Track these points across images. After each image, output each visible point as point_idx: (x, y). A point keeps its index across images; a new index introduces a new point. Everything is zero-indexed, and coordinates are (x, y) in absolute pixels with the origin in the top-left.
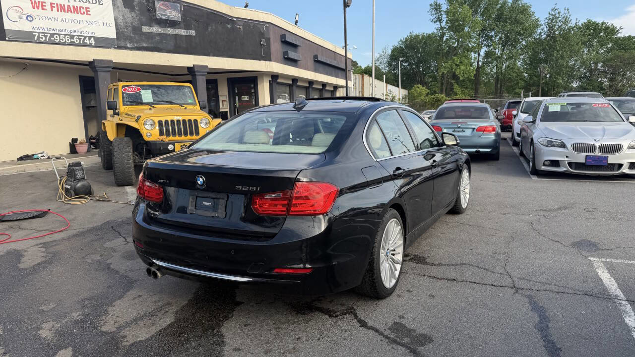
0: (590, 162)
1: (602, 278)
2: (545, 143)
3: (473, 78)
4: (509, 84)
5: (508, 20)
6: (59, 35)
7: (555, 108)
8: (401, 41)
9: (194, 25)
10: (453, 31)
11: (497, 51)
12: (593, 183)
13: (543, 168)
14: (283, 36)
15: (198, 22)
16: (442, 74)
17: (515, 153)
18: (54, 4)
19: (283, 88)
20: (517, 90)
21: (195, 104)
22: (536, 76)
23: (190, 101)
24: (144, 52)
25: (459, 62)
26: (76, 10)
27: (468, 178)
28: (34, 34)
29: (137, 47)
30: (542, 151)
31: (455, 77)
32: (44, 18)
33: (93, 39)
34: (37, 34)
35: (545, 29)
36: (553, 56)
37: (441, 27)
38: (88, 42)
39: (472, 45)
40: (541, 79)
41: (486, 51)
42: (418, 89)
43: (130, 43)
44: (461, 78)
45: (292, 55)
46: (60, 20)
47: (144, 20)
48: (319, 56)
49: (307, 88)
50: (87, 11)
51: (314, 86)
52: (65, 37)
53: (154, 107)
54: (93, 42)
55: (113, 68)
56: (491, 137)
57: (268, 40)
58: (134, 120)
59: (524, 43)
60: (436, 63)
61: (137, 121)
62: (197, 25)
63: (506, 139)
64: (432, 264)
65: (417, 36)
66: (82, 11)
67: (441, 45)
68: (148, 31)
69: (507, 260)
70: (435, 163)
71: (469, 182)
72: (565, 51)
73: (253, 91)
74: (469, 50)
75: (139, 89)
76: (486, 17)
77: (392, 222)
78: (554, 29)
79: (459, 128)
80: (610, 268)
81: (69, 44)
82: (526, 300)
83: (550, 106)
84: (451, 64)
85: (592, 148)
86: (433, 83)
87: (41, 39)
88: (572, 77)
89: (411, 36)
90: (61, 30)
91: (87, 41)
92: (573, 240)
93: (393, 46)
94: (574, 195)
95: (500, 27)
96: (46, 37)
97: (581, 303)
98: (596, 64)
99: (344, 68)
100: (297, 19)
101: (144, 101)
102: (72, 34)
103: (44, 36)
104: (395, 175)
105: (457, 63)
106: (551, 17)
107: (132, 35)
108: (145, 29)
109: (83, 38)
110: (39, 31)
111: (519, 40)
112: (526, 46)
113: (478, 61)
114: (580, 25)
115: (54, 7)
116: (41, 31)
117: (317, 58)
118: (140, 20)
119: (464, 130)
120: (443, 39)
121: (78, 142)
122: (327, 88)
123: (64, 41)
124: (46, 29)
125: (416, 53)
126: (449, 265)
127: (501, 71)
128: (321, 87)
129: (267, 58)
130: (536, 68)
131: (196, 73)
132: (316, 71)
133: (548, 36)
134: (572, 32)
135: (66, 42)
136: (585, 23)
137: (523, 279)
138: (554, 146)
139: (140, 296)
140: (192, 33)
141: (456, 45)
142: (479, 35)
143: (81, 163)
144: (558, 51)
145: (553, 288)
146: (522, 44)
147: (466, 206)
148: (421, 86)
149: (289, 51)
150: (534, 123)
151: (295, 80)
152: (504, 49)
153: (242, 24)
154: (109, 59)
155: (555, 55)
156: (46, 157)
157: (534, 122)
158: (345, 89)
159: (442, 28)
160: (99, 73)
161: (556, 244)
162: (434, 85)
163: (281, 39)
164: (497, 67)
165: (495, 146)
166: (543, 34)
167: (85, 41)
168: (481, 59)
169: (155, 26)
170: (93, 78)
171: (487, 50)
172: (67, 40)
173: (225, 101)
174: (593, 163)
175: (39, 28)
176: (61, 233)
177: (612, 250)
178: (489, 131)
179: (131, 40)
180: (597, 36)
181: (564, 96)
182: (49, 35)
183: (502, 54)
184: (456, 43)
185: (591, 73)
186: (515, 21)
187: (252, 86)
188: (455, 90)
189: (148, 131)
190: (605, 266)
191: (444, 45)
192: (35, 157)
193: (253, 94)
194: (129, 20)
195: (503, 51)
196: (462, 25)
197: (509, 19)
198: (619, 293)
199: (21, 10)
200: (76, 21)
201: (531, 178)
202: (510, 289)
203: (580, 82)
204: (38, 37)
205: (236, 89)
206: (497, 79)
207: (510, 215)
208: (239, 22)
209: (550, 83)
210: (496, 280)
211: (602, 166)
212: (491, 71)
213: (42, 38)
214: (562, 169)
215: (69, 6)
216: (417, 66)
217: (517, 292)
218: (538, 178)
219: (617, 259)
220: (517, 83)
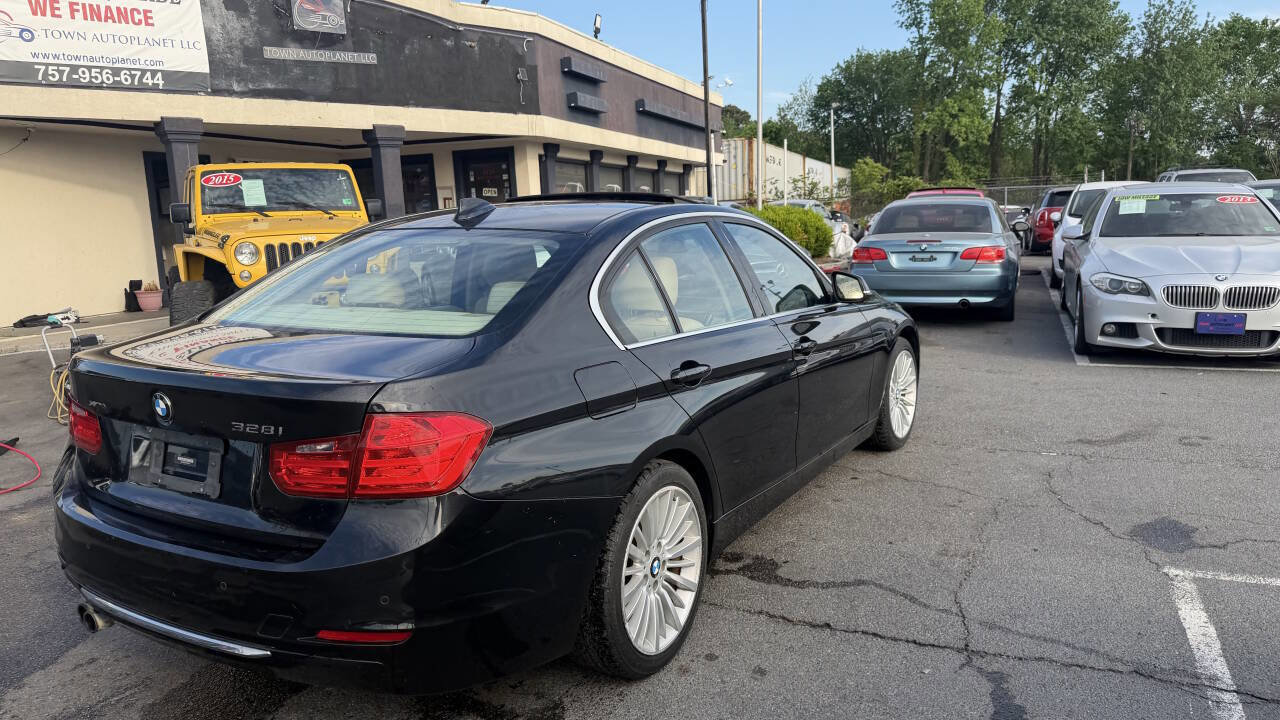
0: (1206, 328)
1: (1186, 626)
2: (1106, 285)
3: (986, 142)
4: (1065, 154)
5: (1061, 19)
6: (89, 68)
7: (1133, 206)
8: (838, 66)
9: (374, 42)
10: (944, 45)
11: (1037, 85)
12: (1213, 374)
13: (1101, 340)
14: (566, 62)
15: (382, 35)
16: (922, 135)
17: (1051, 303)
18: (77, 4)
19: (570, 170)
20: (1079, 167)
21: (358, 208)
22: (1120, 137)
23: (346, 202)
24: (268, 101)
25: (957, 108)
26: (123, 15)
27: (912, 370)
28: (36, 67)
29: (254, 90)
30: (1099, 302)
31: (949, 140)
32: (56, 34)
33: (159, 75)
34: (43, 68)
35: (1141, 37)
36: (1157, 93)
37: (921, 36)
38: (150, 82)
39: (985, 74)
40: (1132, 143)
41: (1014, 86)
42: (864, 166)
43: (239, 82)
44: (962, 144)
45: (585, 99)
46: (90, 37)
47: (268, 33)
48: (646, 101)
49: (623, 170)
50: (146, 18)
51: (638, 165)
52: (101, 73)
53: (267, 216)
54: (161, 82)
55: (206, 134)
56: (994, 271)
57: (533, 71)
58: (216, 245)
59: (1095, 67)
60: (911, 112)
61: (221, 246)
62: (379, 41)
63: (1038, 273)
64: (788, 582)
65: (869, 56)
66: (137, 17)
67: (920, 75)
68: (276, 56)
69: (968, 573)
70: (806, 345)
71: (915, 377)
72: (1183, 82)
73: (505, 177)
74: (977, 84)
75: (236, 179)
76: (1015, 14)
77: (661, 496)
78: (1158, 37)
79: (923, 251)
80: (1210, 596)
81: (110, 88)
82: (986, 687)
83: (1122, 202)
84: (940, 113)
85: (1210, 297)
86: (905, 154)
87: (51, 78)
88: (1197, 136)
89: (859, 57)
90: (92, 59)
91: (148, 80)
92: (1137, 521)
93: (823, 78)
94: (1163, 403)
95: (1044, 35)
96: (61, 73)
97: (1120, 698)
98: (1250, 108)
99: (704, 126)
100: (598, 25)
101: (248, 203)
102: (116, 65)
103: (58, 71)
104: (677, 381)
105: (954, 112)
106: (1153, 12)
107: (242, 65)
108: (271, 52)
109: (139, 73)
110: (45, 61)
111: (1084, 60)
112: (1098, 73)
113: (999, 107)
114: (1216, 26)
115: (78, 11)
116: (51, 60)
117: (643, 106)
118: (258, 34)
119: (935, 255)
120: (924, 62)
121: (143, 288)
122: (669, 168)
123: (99, 81)
124: (61, 57)
125: (870, 92)
126: (826, 586)
127: (1046, 126)
128: (656, 168)
129: (532, 107)
130: (1119, 119)
131: (380, 143)
132: (642, 132)
133: (1146, 51)
134: (1199, 42)
135: (103, 82)
136: (1226, 22)
137: (992, 626)
138: (1125, 291)
139: (93, 661)
140: (370, 58)
141: (950, 74)
142: (999, 53)
143: (95, 338)
144: (1168, 83)
145: (1060, 653)
146: (1091, 70)
147: (905, 432)
148: (872, 160)
149: (579, 94)
150: (1087, 241)
151: (596, 153)
152: (1052, 81)
153: (477, 38)
154: (195, 115)
155: (1162, 91)
156: (73, 319)
157: (1086, 237)
158: (705, 169)
159: (922, 40)
160: (174, 146)
161: (1094, 530)
162: (908, 158)
163: (562, 67)
164: (1037, 119)
165: (1004, 290)
166: (1135, 47)
167: (144, 80)
168: (1003, 103)
169: (292, 45)
170: (164, 154)
171: (1017, 84)
172: (107, 78)
173: (448, 199)
174: (1211, 328)
175: (45, 56)
176: (14, 494)
177: (1224, 547)
178: (991, 259)
179: (241, 76)
180: (1253, 50)
181: (1169, 179)
182: (68, 69)
183: (1047, 91)
184: (952, 70)
185: (1240, 129)
186: (1077, 21)
187: (504, 166)
188: (949, 167)
189: (246, 268)
190: (1200, 591)
191: (926, 74)
192: (50, 319)
193: (506, 185)
194: (237, 35)
195: (1050, 84)
196: (962, 32)
197: (1063, 16)
198: (1221, 669)
199: (6, 18)
200: (123, 39)
201: (1074, 360)
202: (953, 655)
203: (1215, 147)
204: (46, 73)
205: (472, 173)
206: (1038, 144)
207: (1005, 454)
208: (470, 36)
209: (1151, 149)
210: (926, 629)
211: (1232, 335)
212: (1026, 127)
213: (53, 76)
214: (1142, 343)
215: (108, 8)
216: (873, 120)
217: (969, 662)
218: (1091, 361)
219: (1232, 572)
220: (1081, 152)
